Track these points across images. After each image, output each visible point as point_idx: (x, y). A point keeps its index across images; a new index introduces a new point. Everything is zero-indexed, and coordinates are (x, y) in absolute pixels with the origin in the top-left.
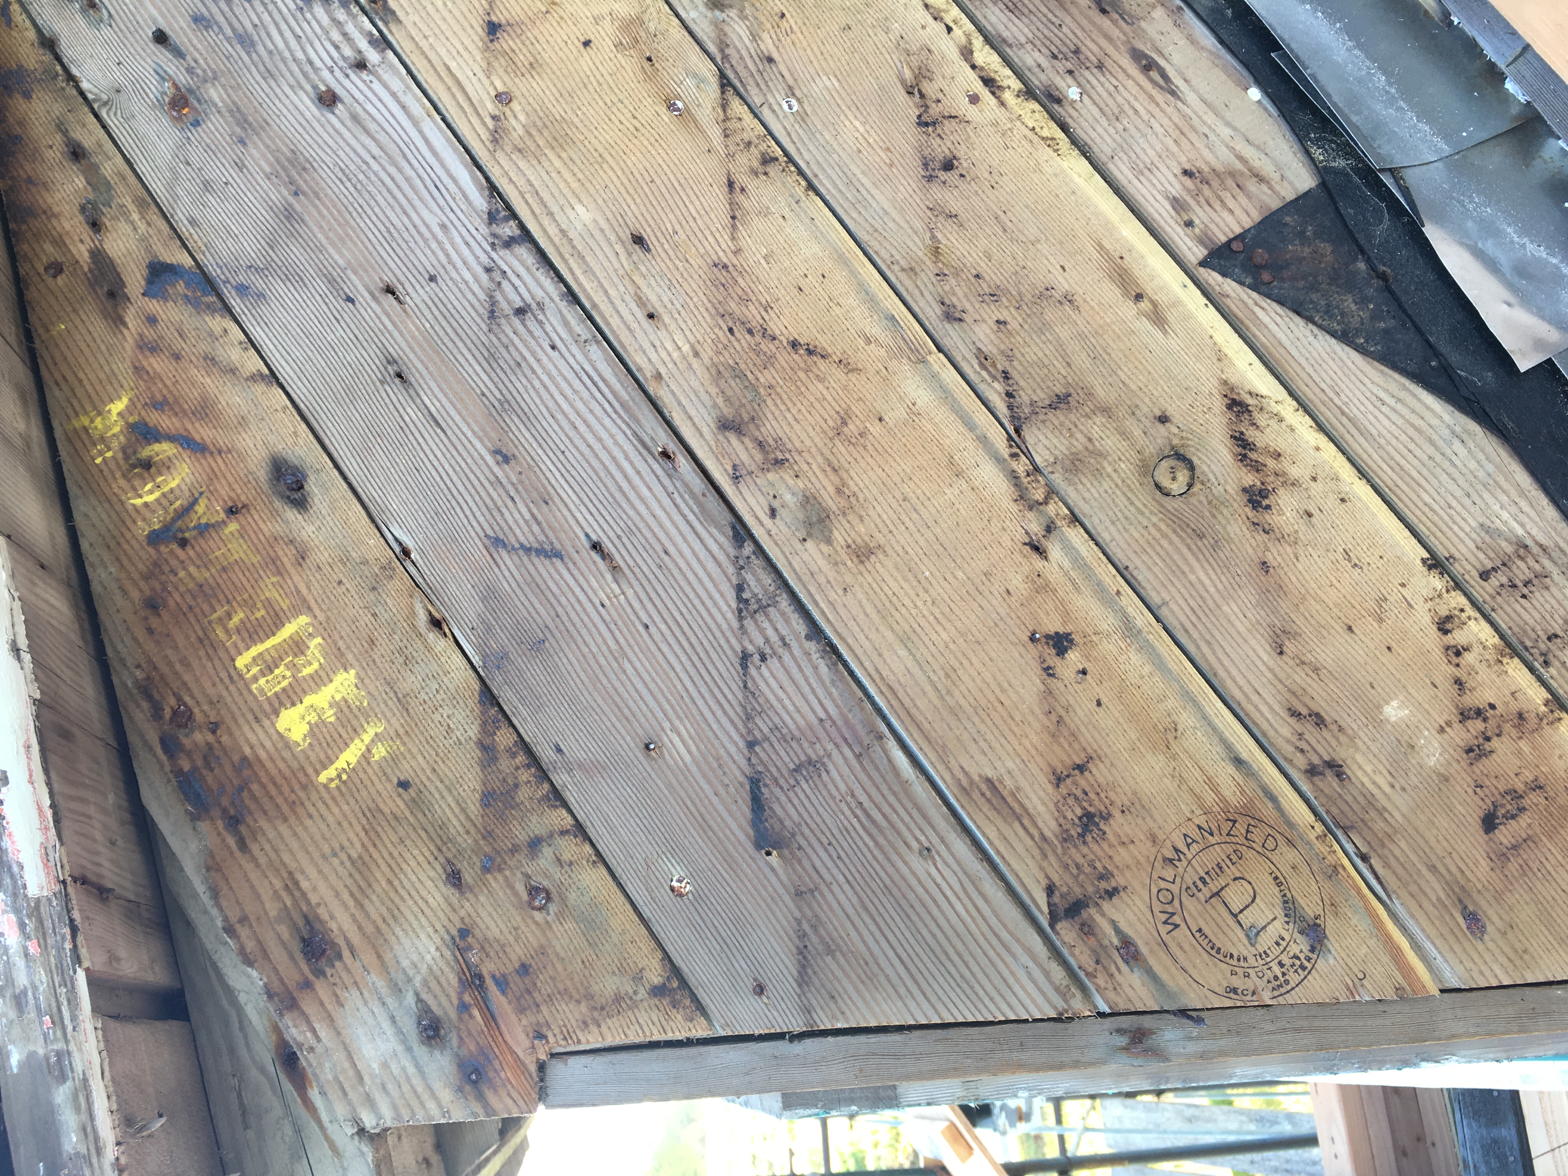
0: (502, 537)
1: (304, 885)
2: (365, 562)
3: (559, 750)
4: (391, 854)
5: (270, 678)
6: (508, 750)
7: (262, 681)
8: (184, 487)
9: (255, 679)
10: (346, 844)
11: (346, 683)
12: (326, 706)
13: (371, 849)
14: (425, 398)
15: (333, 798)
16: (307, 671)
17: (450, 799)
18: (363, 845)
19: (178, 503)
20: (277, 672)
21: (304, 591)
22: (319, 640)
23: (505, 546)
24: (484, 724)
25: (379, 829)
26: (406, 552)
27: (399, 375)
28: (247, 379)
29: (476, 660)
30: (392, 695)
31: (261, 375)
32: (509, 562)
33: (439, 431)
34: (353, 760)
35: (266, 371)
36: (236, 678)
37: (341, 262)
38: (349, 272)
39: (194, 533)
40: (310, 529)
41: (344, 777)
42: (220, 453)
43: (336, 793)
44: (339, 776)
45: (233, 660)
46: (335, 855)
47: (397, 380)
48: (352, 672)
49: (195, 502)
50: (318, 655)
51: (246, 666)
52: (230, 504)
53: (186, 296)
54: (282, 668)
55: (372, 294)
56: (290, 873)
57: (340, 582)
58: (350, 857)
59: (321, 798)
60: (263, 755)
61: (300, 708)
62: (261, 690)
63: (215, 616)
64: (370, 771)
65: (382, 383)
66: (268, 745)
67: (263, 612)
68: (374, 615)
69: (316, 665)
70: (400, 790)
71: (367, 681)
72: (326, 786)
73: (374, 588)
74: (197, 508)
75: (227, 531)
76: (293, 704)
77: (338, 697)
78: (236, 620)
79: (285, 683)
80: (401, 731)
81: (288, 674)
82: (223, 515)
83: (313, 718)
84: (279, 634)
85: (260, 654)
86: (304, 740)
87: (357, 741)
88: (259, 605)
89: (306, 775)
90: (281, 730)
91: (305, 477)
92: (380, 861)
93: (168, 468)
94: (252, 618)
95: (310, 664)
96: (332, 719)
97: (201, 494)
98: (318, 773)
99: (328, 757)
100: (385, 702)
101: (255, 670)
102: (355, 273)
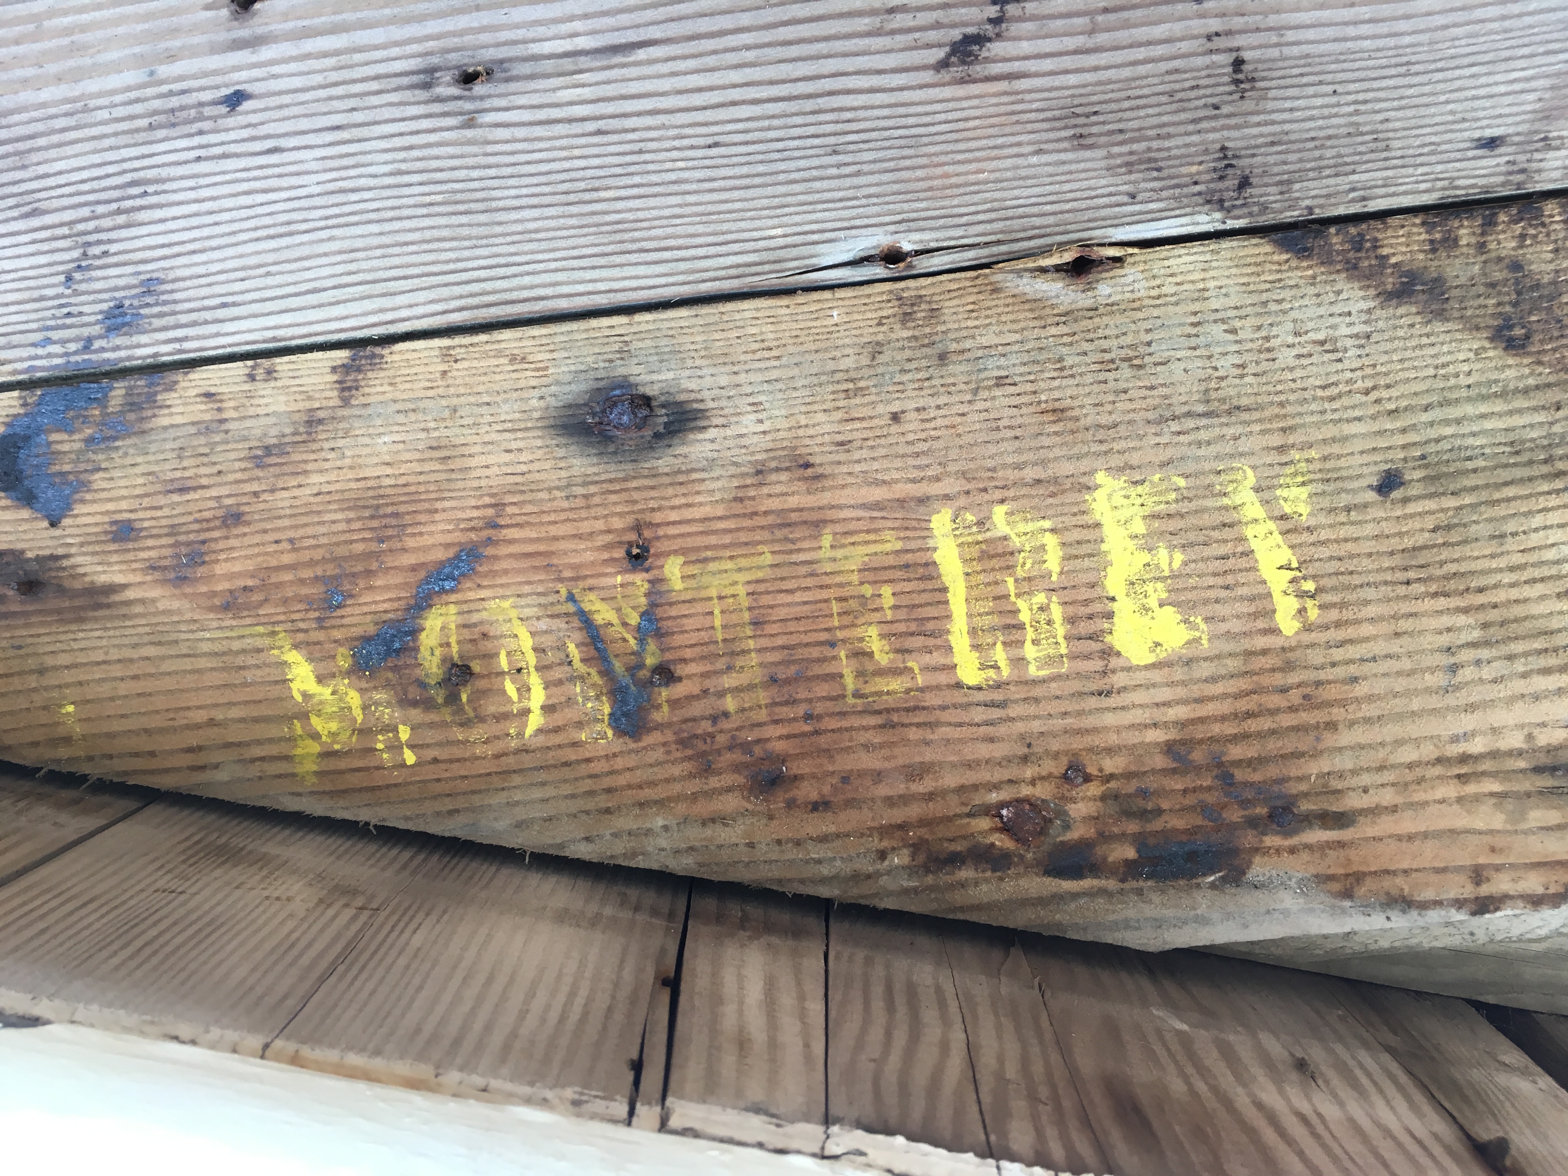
0: (956, 34)
1: (1477, 746)
2: (876, 349)
3: (1492, 143)
4: (1512, 569)
5: (1030, 634)
6: (1434, 247)
7: (1030, 651)
8: (543, 625)
9: (1019, 662)
10: (1445, 640)
11: (1118, 500)
12: (1146, 557)
13: (1480, 599)
14: (547, 48)
15: (1338, 624)
16: (1053, 562)
17: (1470, 409)
18: (1466, 611)
19: (572, 648)
20: (1025, 616)
21: (878, 494)
22: (999, 512)
23: (980, 40)
24: (1352, 269)
25: (1452, 568)
26: (893, 257)
27: (468, 79)
28: (346, 402)
29: (1207, 222)
30: (1190, 423)
31: (346, 368)
32: (1026, 47)
33: (641, 54)
34: (1286, 555)
35: (342, 355)
36: (998, 696)
37: (131, 77)
38: (164, 70)
39: (652, 646)
40: (748, 423)
41: (1309, 586)
42: (496, 526)
43: (1334, 615)
44: (1302, 595)
45: (959, 685)
46: (1454, 669)
47: (479, 89)
48: (1101, 477)
49: (585, 620)
50: (1030, 527)
51: (983, 667)
52: (620, 553)
53: (90, 441)
54: (1021, 604)
55: (238, 45)
56: (1439, 761)
57: (895, 417)
58: (1474, 645)
59: (1328, 646)
60: (1181, 712)
61: (1124, 608)
62: (1049, 661)
63: (850, 682)
64: (1324, 535)
65: (470, 124)
66: (1165, 694)
67: (887, 591)
68: (1000, 382)
69: (1051, 541)
70: (1396, 494)
71: (1135, 458)
72: (1308, 628)
73: (943, 357)
74: (599, 619)
75: (678, 584)
76: (1109, 616)
77: (1139, 527)
78: (876, 644)
79: (1057, 613)
80: (1276, 440)
81: (1040, 598)
82: (639, 579)
83: (1156, 592)
84: (947, 580)
85: (973, 632)
86: (1193, 626)
87: (1249, 532)
88: (867, 590)
89: (1264, 652)
90: (1151, 659)
91: (624, 384)
92: (1514, 594)
93: (485, 635)
94: (889, 615)
95: (1043, 548)
96: (1179, 557)
97: (571, 598)
98: (1275, 631)
99: (1252, 599)
100: (1199, 444)
101: (1000, 655)
102: (171, 57)
